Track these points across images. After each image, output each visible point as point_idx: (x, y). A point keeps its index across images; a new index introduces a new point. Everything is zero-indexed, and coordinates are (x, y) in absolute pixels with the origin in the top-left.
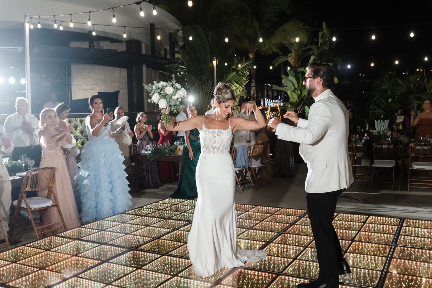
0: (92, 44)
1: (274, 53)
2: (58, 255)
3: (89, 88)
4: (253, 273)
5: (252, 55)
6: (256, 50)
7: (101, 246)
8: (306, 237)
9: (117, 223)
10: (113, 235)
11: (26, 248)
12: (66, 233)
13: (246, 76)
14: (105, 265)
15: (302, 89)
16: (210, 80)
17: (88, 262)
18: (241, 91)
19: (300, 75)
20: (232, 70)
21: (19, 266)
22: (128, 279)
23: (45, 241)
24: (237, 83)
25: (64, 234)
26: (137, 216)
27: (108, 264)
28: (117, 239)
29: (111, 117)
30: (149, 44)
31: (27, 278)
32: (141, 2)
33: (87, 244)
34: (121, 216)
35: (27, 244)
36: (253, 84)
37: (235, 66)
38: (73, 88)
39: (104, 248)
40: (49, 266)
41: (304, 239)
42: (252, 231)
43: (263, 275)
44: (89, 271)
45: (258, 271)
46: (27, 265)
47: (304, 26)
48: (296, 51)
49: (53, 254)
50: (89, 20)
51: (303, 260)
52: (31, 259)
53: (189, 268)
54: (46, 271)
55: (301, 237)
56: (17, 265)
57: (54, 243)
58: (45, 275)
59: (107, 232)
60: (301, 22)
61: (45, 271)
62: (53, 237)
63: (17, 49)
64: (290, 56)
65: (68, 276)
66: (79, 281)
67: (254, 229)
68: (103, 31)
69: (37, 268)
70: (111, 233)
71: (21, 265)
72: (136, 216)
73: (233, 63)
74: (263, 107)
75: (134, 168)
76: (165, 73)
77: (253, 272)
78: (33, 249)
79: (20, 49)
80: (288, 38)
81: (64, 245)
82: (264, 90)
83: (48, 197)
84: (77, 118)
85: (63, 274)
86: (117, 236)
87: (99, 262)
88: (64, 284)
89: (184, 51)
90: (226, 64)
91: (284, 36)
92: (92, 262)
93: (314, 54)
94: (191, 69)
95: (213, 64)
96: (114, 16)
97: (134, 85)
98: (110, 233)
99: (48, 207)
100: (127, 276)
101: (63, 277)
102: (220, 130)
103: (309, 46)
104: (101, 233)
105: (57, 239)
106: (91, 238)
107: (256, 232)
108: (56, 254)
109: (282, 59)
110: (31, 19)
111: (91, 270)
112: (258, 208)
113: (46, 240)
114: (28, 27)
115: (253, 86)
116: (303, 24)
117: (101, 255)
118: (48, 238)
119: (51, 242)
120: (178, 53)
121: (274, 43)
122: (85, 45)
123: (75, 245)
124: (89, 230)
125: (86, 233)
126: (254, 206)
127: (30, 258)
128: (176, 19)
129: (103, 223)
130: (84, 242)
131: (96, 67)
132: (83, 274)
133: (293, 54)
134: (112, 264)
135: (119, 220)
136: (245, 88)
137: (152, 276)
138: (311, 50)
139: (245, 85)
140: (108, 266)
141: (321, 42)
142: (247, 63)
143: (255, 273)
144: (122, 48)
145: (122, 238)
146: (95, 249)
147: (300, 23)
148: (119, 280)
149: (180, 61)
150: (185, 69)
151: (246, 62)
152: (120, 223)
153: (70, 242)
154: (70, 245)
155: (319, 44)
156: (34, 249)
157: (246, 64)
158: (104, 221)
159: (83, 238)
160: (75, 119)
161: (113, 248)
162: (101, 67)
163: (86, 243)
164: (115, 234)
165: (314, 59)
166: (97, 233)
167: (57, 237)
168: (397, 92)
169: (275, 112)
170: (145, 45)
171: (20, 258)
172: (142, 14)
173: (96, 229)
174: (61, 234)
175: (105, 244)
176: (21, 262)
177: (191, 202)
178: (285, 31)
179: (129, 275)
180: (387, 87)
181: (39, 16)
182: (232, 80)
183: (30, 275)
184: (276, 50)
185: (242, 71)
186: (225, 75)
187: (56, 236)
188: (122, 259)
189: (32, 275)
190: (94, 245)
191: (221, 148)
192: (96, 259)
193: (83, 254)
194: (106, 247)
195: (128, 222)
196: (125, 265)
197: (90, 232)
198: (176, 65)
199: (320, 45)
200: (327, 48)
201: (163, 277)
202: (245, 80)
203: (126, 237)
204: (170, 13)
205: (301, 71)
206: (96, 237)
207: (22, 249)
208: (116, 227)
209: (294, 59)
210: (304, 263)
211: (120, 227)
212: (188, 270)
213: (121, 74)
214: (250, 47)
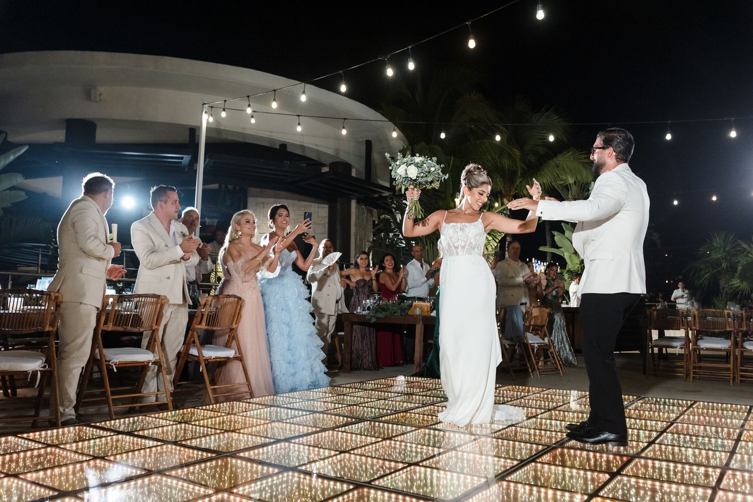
2: (249, 419)
11: (197, 411)
14: (329, 433)
29: (306, 225)
30: (363, 171)
34: (333, 388)
39: (320, 417)
46: (204, 427)
49: (240, 419)
57: (238, 409)
61: (234, 434)
63: (182, 158)
68: (301, 144)
70: (324, 404)
71: (194, 426)
80: (564, 176)
91: (557, 174)
97: (338, 227)
99: (228, 358)
102: (464, 224)
105: (242, 405)
106: (294, 406)
110: (210, 108)
114: (205, 119)
119: (233, 407)
123: (272, 411)
145: (345, 409)
146: (306, 417)
164: (332, 405)
168: (738, 262)
170: (356, 172)
171: (191, 419)
175: (321, 412)
178: (558, 167)
180: (719, 256)
181: (225, 101)
183: (213, 437)
191: (466, 247)
192: (312, 427)
195: (347, 395)
203: (351, 408)
207: (191, 411)
213: (321, 211)
214: (504, 188)
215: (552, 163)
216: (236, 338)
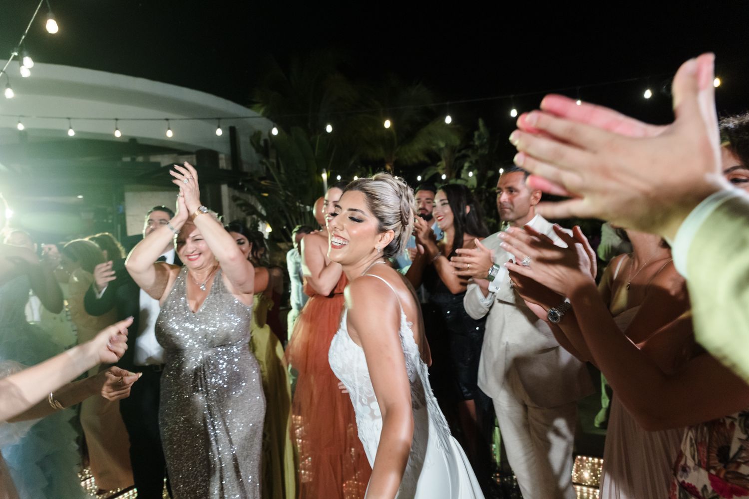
5: (390, 166)
6: (395, 159)
30: (230, 155)
38: (129, 220)
48: (447, 158)
64: (440, 165)
95: (322, 178)
103: (463, 152)
133: (444, 163)
141: (477, 145)
155: (475, 147)
200: (487, 152)
209: (445, 169)
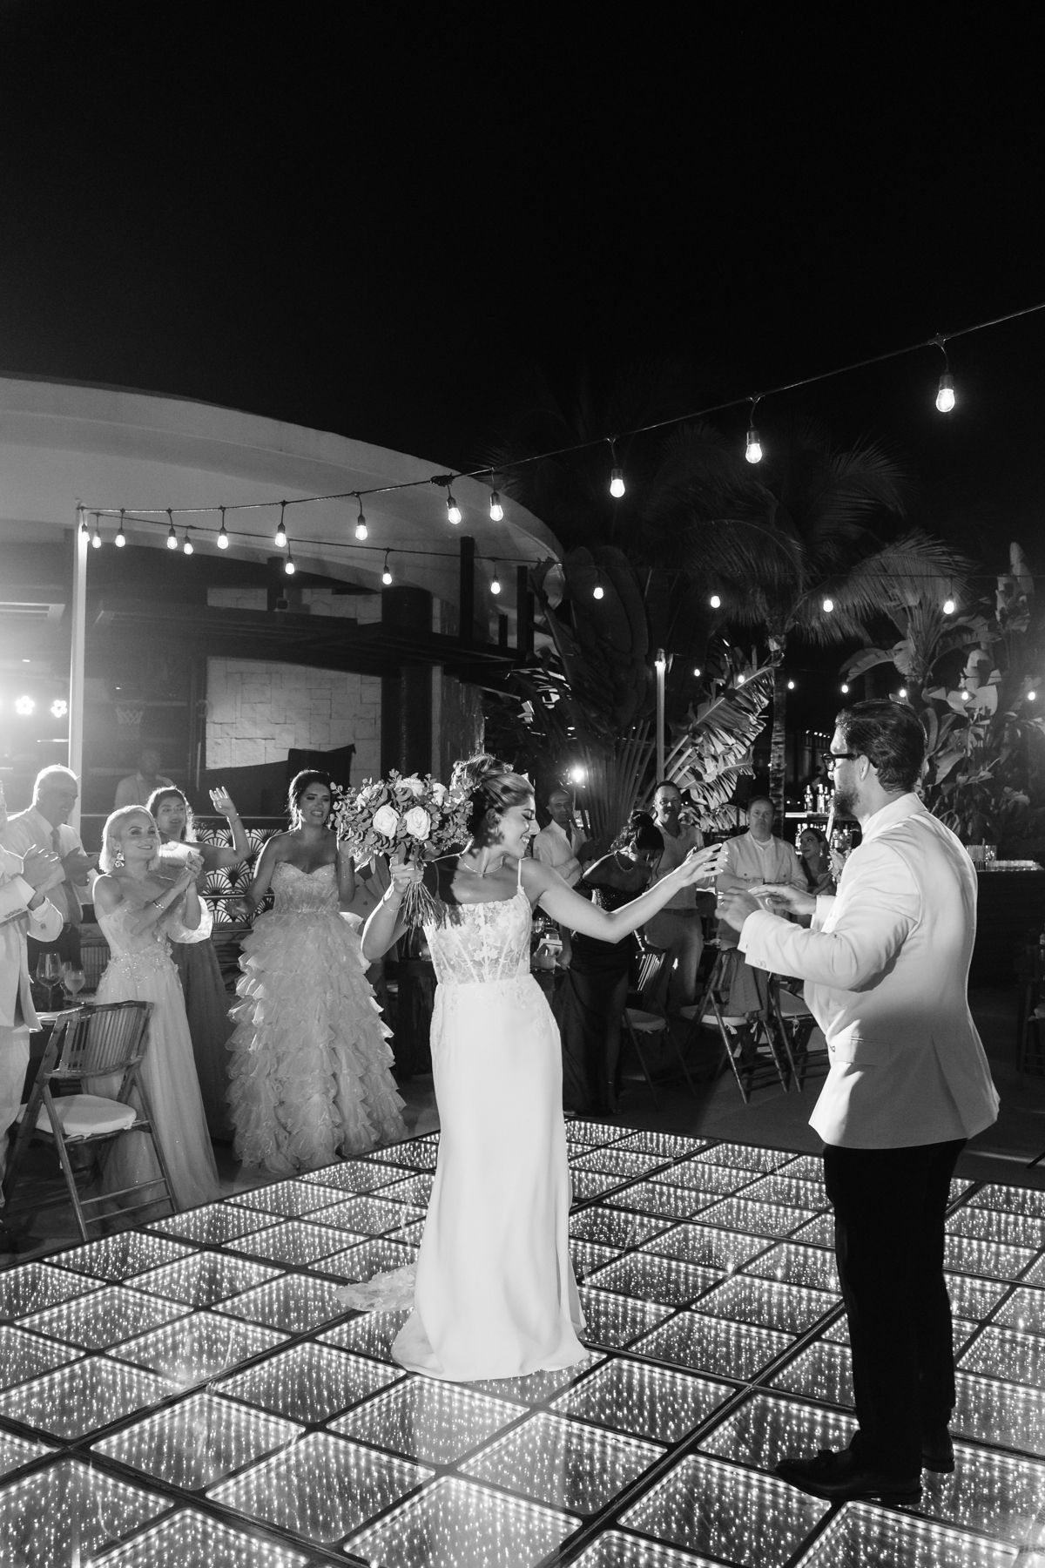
0: (279, 599)
1: (846, 637)
2: (149, 1301)
3: (259, 733)
4: (807, 1415)
5: (779, 642)
6: (791, 627)
7: (289, 1277)
8: (977, 1283)
9: (341, 1193)
10: (328, 1239)
11: (46, 1270)
12: (174, 1221)
13: (760, 710)
14: (303, 1349)
15: (939, 758)
16: (642, 722)
17: (246, 1337)
18: (739, 757)
19: (930, 711)
20: (714, 690)
21: (22, 1337)
22: (379, 1408)
23: (107, 1246)
24: (729, 732)
25: (167, 1223)
26: (407, 1172)
27: (312, 1348)
28: (342, 1254)
30: (455, 601)
31: (46, 1385)
32: (454, 477)
33: (244, 1266)
34: (352, 1167)
35: (50, 1255)
36: (777, 737)
37: (725, 677)
38: (212, 731)
39: (299, 1285)
40: (118, 1344)
41: (973, 1290)
42: (793, 1247)
43: (844, 1425)
44: (248, 1372)
45: (826, 1408)
46: (46, 1337)
47: (950, 554)
48: (919, 632)
49: (131, 1300)
50: (281, 528)
51: (977, 1374)
52: (60, 1311)
53: (585, 1381)
54: (110, 1363)
55: (963, 1282)
56: (15, 1335)
57: (134, 1257)
58: (104, 1375)
59: (310, 1227)
60: (939, 542)
61: (103, 1363)
62: (132, 1233)
63: (47, 608)
64: (900, 650)
65: (180, 1388)
66: (215, 1405)
67: (797, 1243)
68: (315, 556)
69: (78, 1347)
70: (320, 1231)
71: (26, 1335)
72: (401, 1171)
73: (719, 668)
74: (811, 812)
75: (394, 999)
76: (501, 694)
77: (807, 1409)
78: (66, 1276)
79: (56, 609)
80: (897, 591)
81: (168, 1268)
82: (803, 750)
83: (123, 1098)
84: (219, 831)
85: (166, 1376)
86: (341, 1241)
87: (284, 1337)
88: (167, 1417)
89: (565, 627)
90: (697, 673)
91: (883, 586)
92: (259, 1335)
93: (977, 646)
94: (586, 685)
95: (655, 669)
96: (361, 520)
97: (404, 728)
98: (317, 1228)
99: (121, 1132)
100: (376, 1400)
101: (165, 1390)
102: (491, 905)
103: (961, 620)
104: (287, 1227)
105: (145, 1244)
106: (254, 1243)
107: (806, 1251)
108: (141, 1298)
109: (872, 657)
110: (95, 516)
111: (257, 1368)
112: (806, 1163)
113: (110, 1244)
114: (84, 541)
115: (777, 743)
116: (945, 549)
117: (287, 1310)
118: (118, 1236)
119: (125, 1251)
120: (544, 630)
121: (850, 605)
122: (255, 600)
123: (203, 1268)
124: (251, 1215)
125: (239, 1223)
126: (791, 1156)
127: (56, 1310)
128: (545, 526)
129: (295, 1190)
130: (233, 1260)
131: (284, 667)
132: (230, 1381)
133: (910, 645)
134: (325, 1350)
135: (346, 1181)
136: (752, 749)
137: (461, 1402)
138: (969, 631)
139: (753, 739)
140: (312, 1355)
141: (1003, 608)
142: (764, 670)
143: (812, 1414)
144: (369, 612)
145: (358, 1250)
146: (271, 1287)
147: (934, 545)
148: (351, 1414)
149: (552, 660)
150: (566, 682)
151: (758, 668)
152: (350, 1195)
153: (187, 1256)
154: (187, 1268)
155: (998, 614)
156: (70, 1274)
157: (759, 673)
158: (297, 1184)
159: (229, 1245)
160: (215, 833)
161: (330, 1287)
162: (300, 669)
163: (240, 1263)
164: (334, 1234)
165: (979, 662)
166: (277, 1228)
167: (145, 1236)
169: (849, 829)
170: (442, 603)
171: (25, 1305)
172: (455, 516)
173: (272, 1214)
174: (160, 1225)
175: (303, 1270)
176: (27, 1322)
177: (580, 1129)
178: (886, 570)
179: (385, 1395)
181: (123, 511)
182: (713, 724)
183: (57, 1376)
184: (856, 630)
185: (745, 694)
186: (691, 705)
187: (142, 1233)
188: (359, 1330)
189: (63, 1375)
190: (265, 1271)
191: (502, 961)
192: (272, 1328)
193: (228, 1303)
194: (306, 1281)
195: (376, 1193)
196: (367, 1357)
197: (252, 1221)
198: (540, 670)
199: (998, 618)
201: (498, 1408)
202: (755, 723)
203: (371, 1249)
204: (527, 507)
205: (934, 699)
206: (271, 1241)
207: (34, 1272)
208: (336, 1207)
209: (913, 659)
210: (983, 1387)
211: (349, 1210)
212: (583, 1387)
213: (364, 692)
214: (770, 616)
215: (873, 563)
216: (139, 1083)
